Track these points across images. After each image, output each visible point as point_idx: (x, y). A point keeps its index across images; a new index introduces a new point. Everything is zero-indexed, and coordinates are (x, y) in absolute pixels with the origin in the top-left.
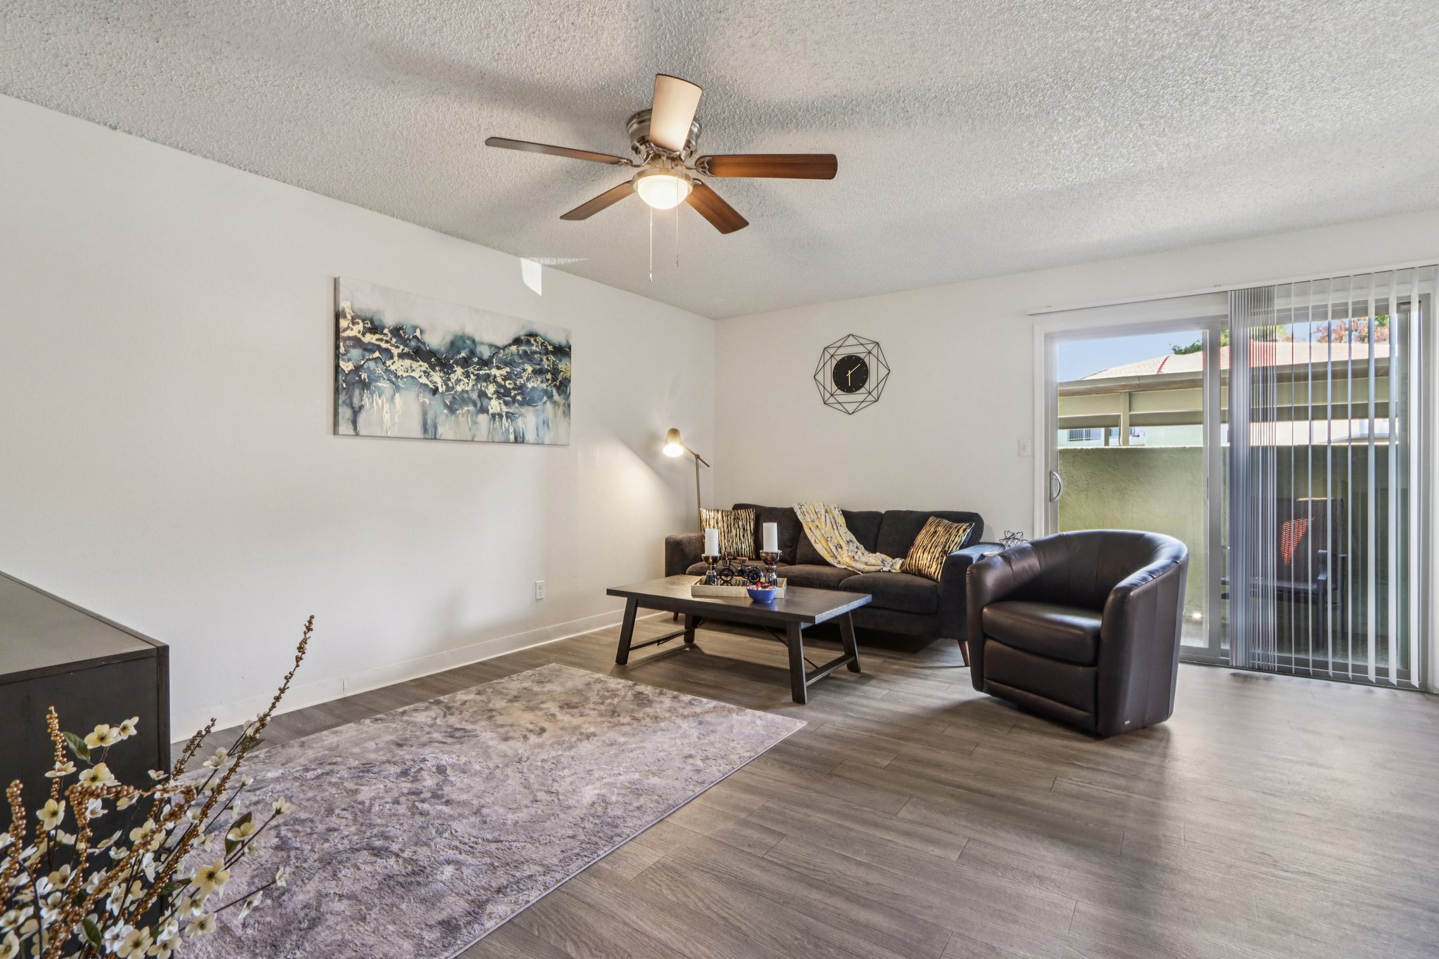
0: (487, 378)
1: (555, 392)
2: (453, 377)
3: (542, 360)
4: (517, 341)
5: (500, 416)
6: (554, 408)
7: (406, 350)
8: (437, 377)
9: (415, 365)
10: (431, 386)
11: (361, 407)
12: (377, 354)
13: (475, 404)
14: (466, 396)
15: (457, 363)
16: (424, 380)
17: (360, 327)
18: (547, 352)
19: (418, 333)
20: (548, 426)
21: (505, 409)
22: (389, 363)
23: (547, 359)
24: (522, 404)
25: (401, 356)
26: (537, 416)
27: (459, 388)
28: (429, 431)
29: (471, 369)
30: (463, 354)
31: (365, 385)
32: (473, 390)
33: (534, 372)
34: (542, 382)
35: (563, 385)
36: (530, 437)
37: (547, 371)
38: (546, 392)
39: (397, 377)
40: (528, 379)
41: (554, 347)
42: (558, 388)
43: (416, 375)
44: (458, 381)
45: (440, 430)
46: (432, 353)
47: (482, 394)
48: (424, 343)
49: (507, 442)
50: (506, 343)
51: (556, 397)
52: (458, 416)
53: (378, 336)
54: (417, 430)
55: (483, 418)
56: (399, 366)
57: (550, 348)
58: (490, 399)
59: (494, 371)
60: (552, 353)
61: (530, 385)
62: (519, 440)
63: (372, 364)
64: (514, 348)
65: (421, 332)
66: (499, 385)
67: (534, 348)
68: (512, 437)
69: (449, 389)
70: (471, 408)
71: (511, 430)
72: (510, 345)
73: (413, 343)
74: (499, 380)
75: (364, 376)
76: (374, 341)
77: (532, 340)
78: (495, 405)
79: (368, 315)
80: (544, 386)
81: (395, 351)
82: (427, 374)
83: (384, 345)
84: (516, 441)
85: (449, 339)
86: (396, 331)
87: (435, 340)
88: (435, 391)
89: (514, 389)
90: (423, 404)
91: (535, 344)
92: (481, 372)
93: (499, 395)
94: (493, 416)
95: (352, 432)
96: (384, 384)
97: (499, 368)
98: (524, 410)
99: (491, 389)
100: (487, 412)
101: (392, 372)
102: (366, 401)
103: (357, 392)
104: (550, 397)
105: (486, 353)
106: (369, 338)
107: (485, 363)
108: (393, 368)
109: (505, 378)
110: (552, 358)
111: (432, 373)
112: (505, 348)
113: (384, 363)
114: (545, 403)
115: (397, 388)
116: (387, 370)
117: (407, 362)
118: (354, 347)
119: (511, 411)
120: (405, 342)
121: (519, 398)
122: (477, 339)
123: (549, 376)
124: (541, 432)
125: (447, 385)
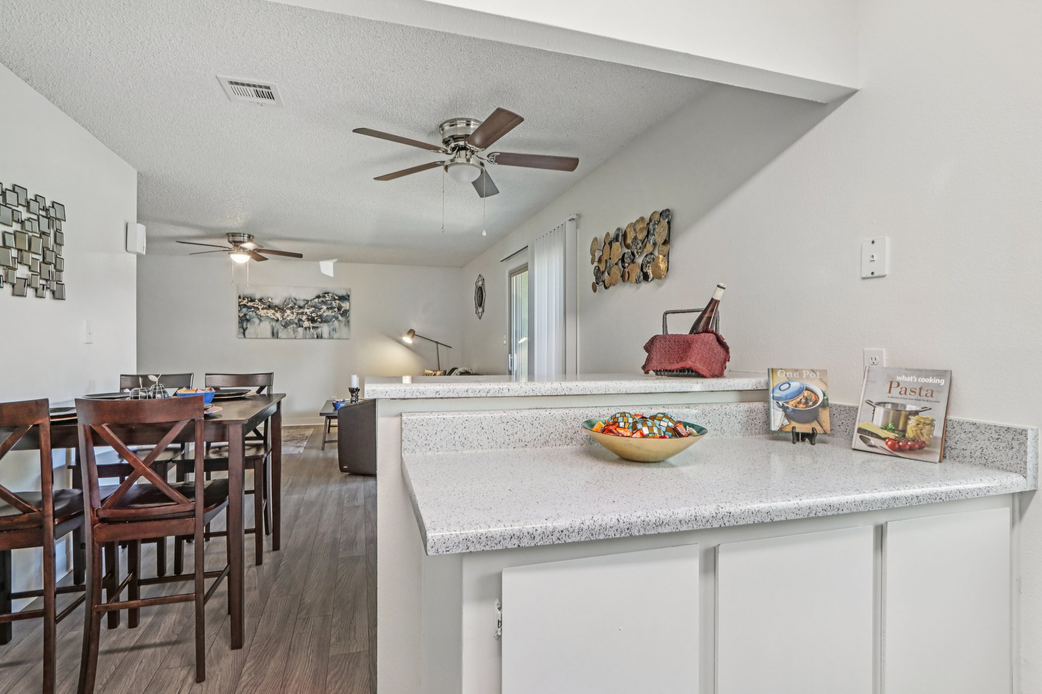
0: (302, 313)
1: (339, 316)
2: (286, 315)
3: (332, 303)
4: (318, 297)
5: (309, 328)
6: (339, 323)
7: (265, 306)
8: (278, 315)
9: (268, 311)
10: (276, 318)
11: (247, 328)
12: (253, 309)
13: (297, 324)
14: (291, 321)
15: (288, 309)
16: (273, 317)
17: (246, 300)
18: (335, 299)
19: (270, 300)
20: (336, 331)
21: (312, 325)
22: (257, 312)
23: (335, 302)
24: (321, 322)
25: (263, 309)
26: (329, 327)
27: (288, 319)
28: (274, 334)
29: (294, 311)
30: (290, 305)
31: (248, 321)
32: (295, 318)
33: (328, 309)
34: (332, 312)
35: (345, 313)
36: (325, 335)
37: (335, 308)
38: (334, 317)
39: (261, 316)
40: (324, 312)
41: (339, 297)
42: (342, 315)
43: (269, 315)
44: (288, 316)
45: (280, 335)
46: (276, 306)
47: (300, 320)
48: (272, 303)
49: (313, 338)
50: (312, 298)
51: (340, 318)
52: (288, 330)
53: (253, 303)
54: (269, 334)
55: (300, 330)
56: (262, 312)
57: (336, 298)
58: (304, 321)
59: (306, 310)
60: (337, 299)
61: (325, 314)
62: (319, 337)
63: (251, 313)
64: (316, 300)
65: (271, 299)
66: (308, 316)
67: (327, 299)
68: (315, 336)
69: (283, 319)
70: (295, 326)
71: (315, 333)
72: (314, 299)
73: (268, 304)
74: (308, 313)
75: (248, 317)
76: (251, 305)
77: (326, 295)
78: (306, 324)
79: (249, 296)
80: (333, 314)
81: (260, 307)
82: (274, 314)
83: (255, 306)
84: (318, 337)
85: (283, 300)
86: (261, 300)
87: (277, 301)
88: (278, 320)
89: (316, 316)
90: (272, 326)
91: (328, 297)
92: (299, 311)
93: (308, 320)
94: (306, 328)
95: (243, 337)
96: (256, 321)
97: (308, 309)
98: (322, 325)
99: (304, 318)
100: (302, 327)
101: (259, 315)
102: (249, 326)
103: (245, 323)
104: (337, 318)
105: (302, 304)
106: (250, 304)
107: (300, 307)
108: (259, 313)
109: (311, 313)
110: (337, 302)
111: (276, 314)
112: (311, 301)
113: (256, 312)
114: (334, 321)
115: (261, 321)
116: (257, 314)
117: (265, 311)
118: (244, 308)
119: (314, 325)
120: (264, 304)
121: (319, 320)
122: (297, 298)
123: (336, 310)
124: (332, 333)
125: (283, 318)
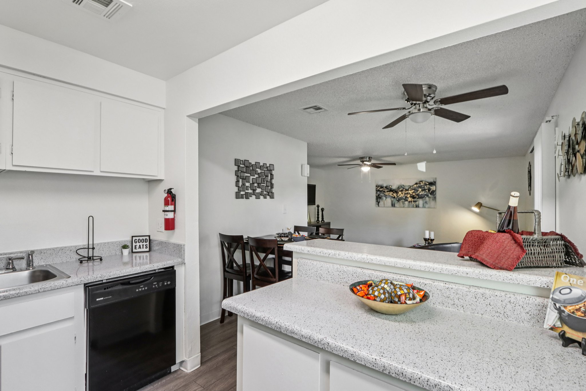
0: (407, 193)
1: (429, 194)
2: (399, 194)
3: (424, 187)
4: (416, 184)
5: (411, 201)
6: (429, 198)
7: (388, 190)
8: (395, 195)
9: (390, 193)
10: (393, 197)
11: (380, 202)
12: (382, 192)
13: (404, 199)
14: (402, 198)
15: (400, 191)
16: (392, 196)
17: (379, 188)
18: (426, 185)
19: (391, 187)
20: (427, 203)
21: (413, 200)
22: (385, 193)
23: (426, 186)
24: (418, 198)
25: (387, 192)
26: (423, 201)
27: (400, 196)
28: (393, 205)
29: (403, 192)
30: (401, 189)
31: (380, 198)
32: (404, 196)
33: (422, 190)
34: (425, 192)
35: (433, 193)
36: (421, 205)
37: (427, 189)
38: (426, 195)
39: (386, 196)
40: (420, 192)
41: (429, 183)
42: (431, 194)
43: (390, 195)
44: (400, 195)
45: (396, 205)
46: (394, 190)
47: (406, 197)
48: (392, 188)
49: (413, 207)
50: (413, 185)
51: (430, 195)
52: (400, 203)
53: (382, 189)
54: (390, 205)
55: (406, 203)
56: (387, 193)
57: (427, 184)
58: (408, 198)
59: (409, 192)
60: (428, 185)
61: (420, 194)
62: (417, 206)
63: (381, 194)
64: (415, 186)
65: (391, 186)
66: (411, 195)
67: (422, 184)
68: (415, 206)
69: (397, 197)
70: (403, 200)
71: (415, 204)
72: (414, 185)
73: (390, 189)
74: (411, 193)
75: (380, 196)
76: (382, 190)
77: (421, 183)
78: (410, 199)
79: (381, 185)
80: (425, 193)
81: (386, 191)
82: (393, 194)
83: (384, 190)
84: (416, 207)
85: (397, 187)
86: (386, 187)
87: (394, 187)
88: (394, 197)
89: (415, 195)
90: (392, 200)
91: (422, 183)
92: (406, 192)
93: (411, 197)
94: (409, 202)
95: (378, 206)
96: (384, 198)
97: (411, 191)
98: (418, 200)
99: (409, 196)
100: (407, 201)
101: (385, 195)
102: (381, 201)
103: (379, 199)
104: (428, 196)
105: (407, 188)
106: (381, 189)
107: (406, 190)
108: (385, 194)
109: (413, 193)
110: (428, 186)
111: (394, 194)
112: (412, 186)
113: (384, 194)
114: (426, 197)
115: (386, 198)
116: (384, 195)
117: (388, 193)
118: (378, 191)
119: (414, 200)
120: (388, 189)
121: (417, 197)
122: (405, 185)
123: (427, 191)
124: (424, 205)
125: (397, 196)
